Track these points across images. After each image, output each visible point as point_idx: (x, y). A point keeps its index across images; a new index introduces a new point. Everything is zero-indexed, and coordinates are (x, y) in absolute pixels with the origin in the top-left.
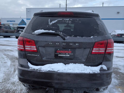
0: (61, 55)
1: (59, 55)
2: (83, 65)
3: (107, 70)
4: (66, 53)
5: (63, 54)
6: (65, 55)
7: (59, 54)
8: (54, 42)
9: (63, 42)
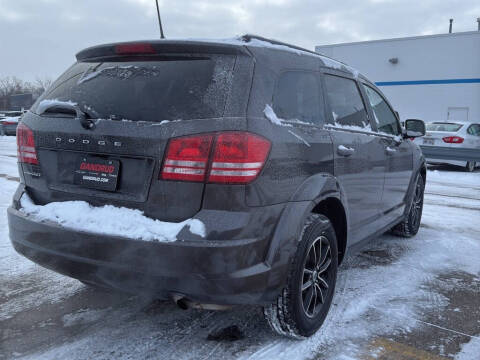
0: (90, 178)
1: (85, 178)
2: (138, 213)
3: (203, 236)
4: (101, 173)
5: (94, 176)
6: (98, 179)
7: (84, 175)
8: (65, 134)
9: (83, 137)
